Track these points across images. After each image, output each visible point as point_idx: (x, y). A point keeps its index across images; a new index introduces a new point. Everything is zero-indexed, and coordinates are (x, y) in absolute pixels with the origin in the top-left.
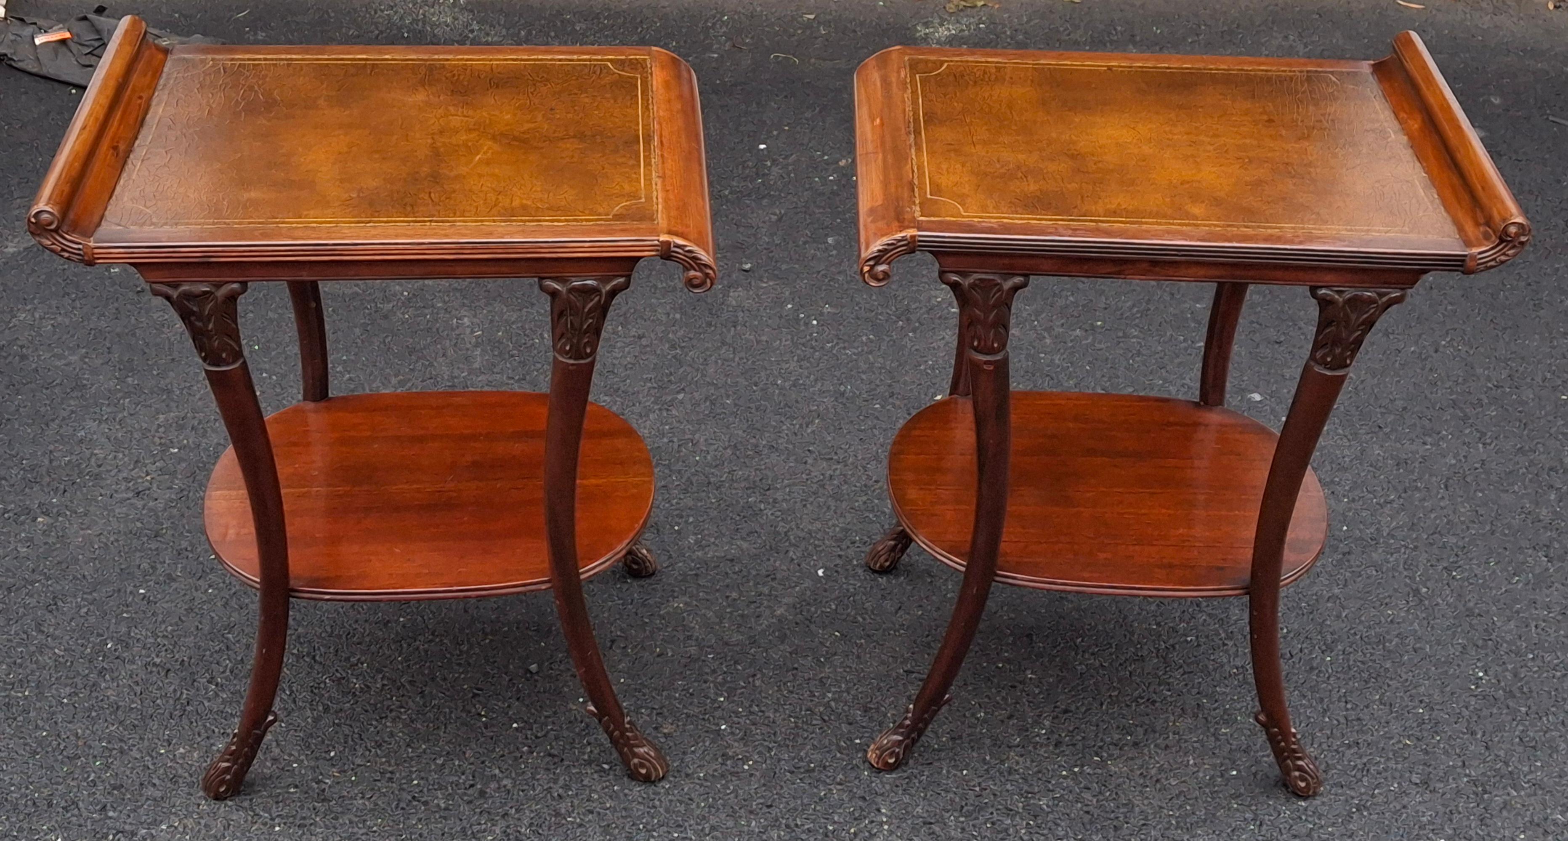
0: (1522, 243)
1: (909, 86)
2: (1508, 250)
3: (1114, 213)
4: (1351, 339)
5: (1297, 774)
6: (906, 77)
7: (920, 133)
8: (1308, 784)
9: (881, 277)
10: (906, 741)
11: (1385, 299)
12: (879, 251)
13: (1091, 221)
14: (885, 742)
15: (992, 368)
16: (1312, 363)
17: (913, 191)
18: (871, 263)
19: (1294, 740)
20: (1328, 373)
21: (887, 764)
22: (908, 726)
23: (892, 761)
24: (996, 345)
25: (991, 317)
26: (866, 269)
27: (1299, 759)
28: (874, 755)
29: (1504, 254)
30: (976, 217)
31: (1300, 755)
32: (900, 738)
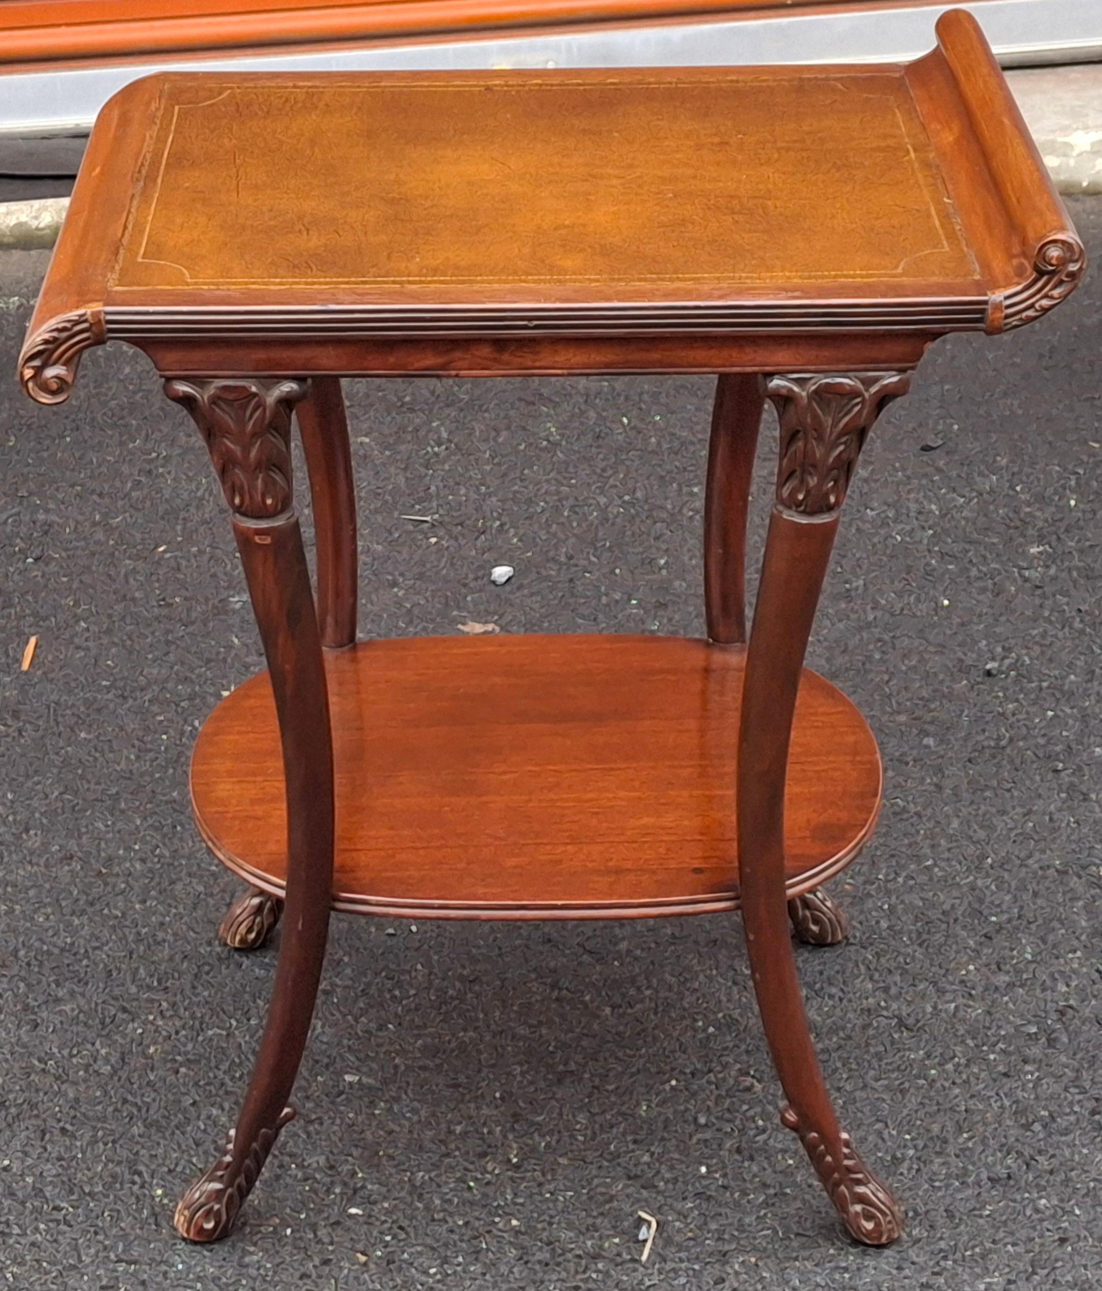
0: (1072, 275)
1: (158, 122)
2: (1051, 290)
4: (831, 460)
5: (858, 1208)
6: (158, 109)
7: (155, 180)
8: (878, 1224)
10: (230, 1190)
11: (874, 389)
14: (197, 1195)
15: (268, 540)
16: (780, 508)
18: (37, 363)
19: (846, 1151)
20: (804, 520)
21: (201, 1231)
22: (229, 1164)
23: (209, 1226)
24: (269, 501)
25: (253, 453)
27: (859, 1182)
28: (182, 1218)
29: (1046, 296)
31: (860, 1176)
32: (218, 1186)
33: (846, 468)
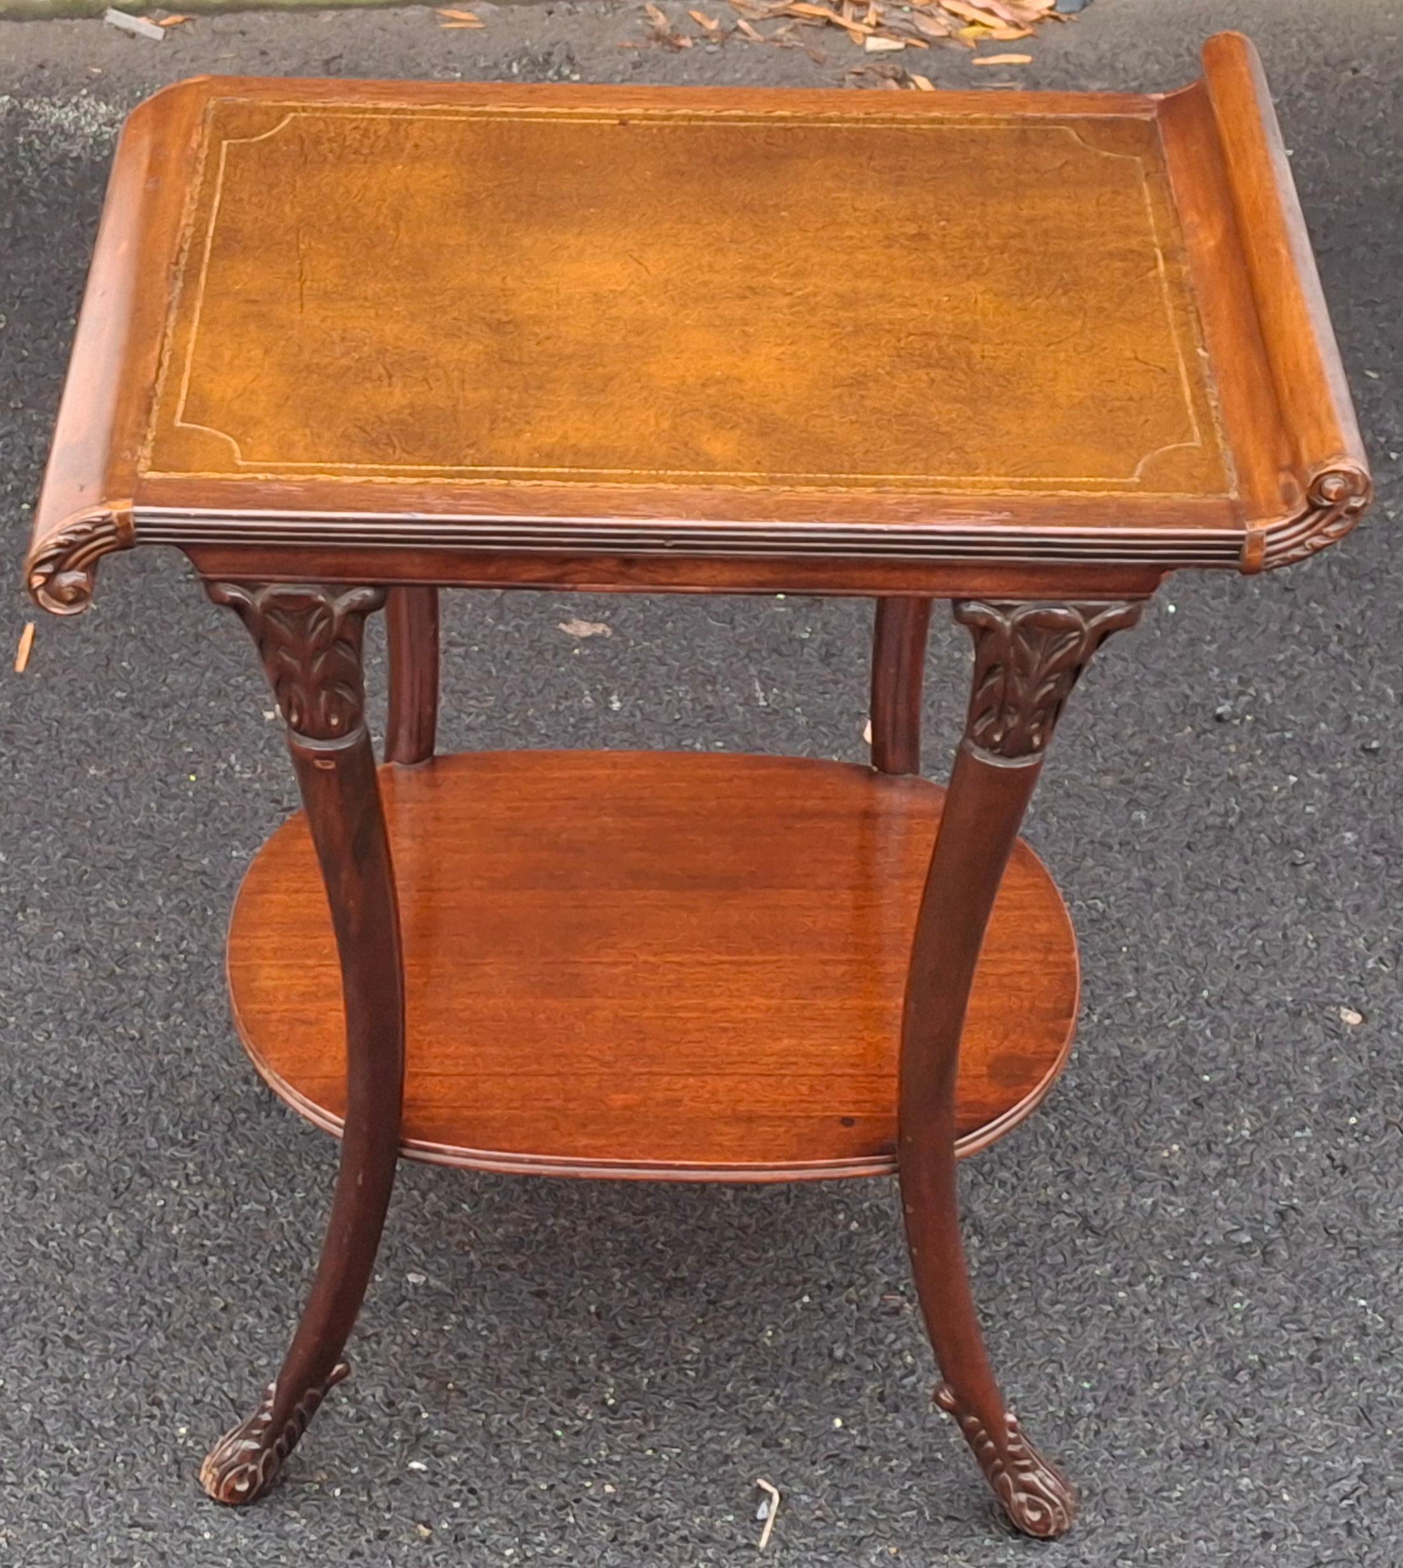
0: (1353, 512)
1: (201, 168)
2: (1327, 525)
3: (549, 457)
4: (1037, 698)
5: (1023, 1497)
6: (200, 146)
7: (198, 276)
8: (1045, 1515)
9: (70, 597)
10: (268, 1451)
11: (1095, 622)
12: (59, 545)
13: (498, 475)
14: (229, 1453)
15: (331, 766)
16: (970, 743)
17: (149, 411)
18: (48, 568)
19: (1011, 1435)
20: (1000, 764)
21: (232, 1492)
22: (267, 1423)
23: (243, 1487)
24: (334, 722)
25: (317, 667)
26: (38, 581)
27: (1025, 1469)
28: (210, 1477)
29: (1319, 533)
30: (263, 470)
31: (1027, 1462)
32: (255, 1446)
33: (1054, 707)
